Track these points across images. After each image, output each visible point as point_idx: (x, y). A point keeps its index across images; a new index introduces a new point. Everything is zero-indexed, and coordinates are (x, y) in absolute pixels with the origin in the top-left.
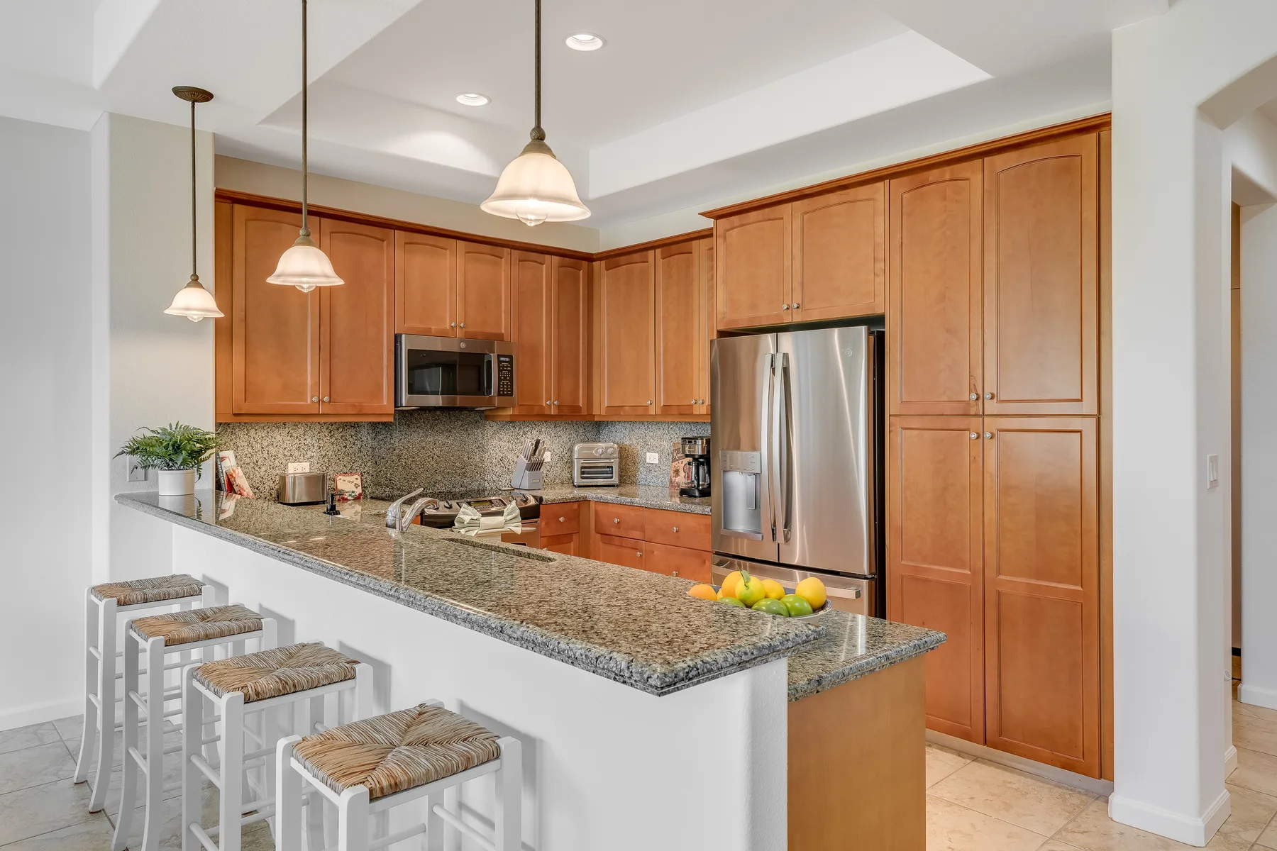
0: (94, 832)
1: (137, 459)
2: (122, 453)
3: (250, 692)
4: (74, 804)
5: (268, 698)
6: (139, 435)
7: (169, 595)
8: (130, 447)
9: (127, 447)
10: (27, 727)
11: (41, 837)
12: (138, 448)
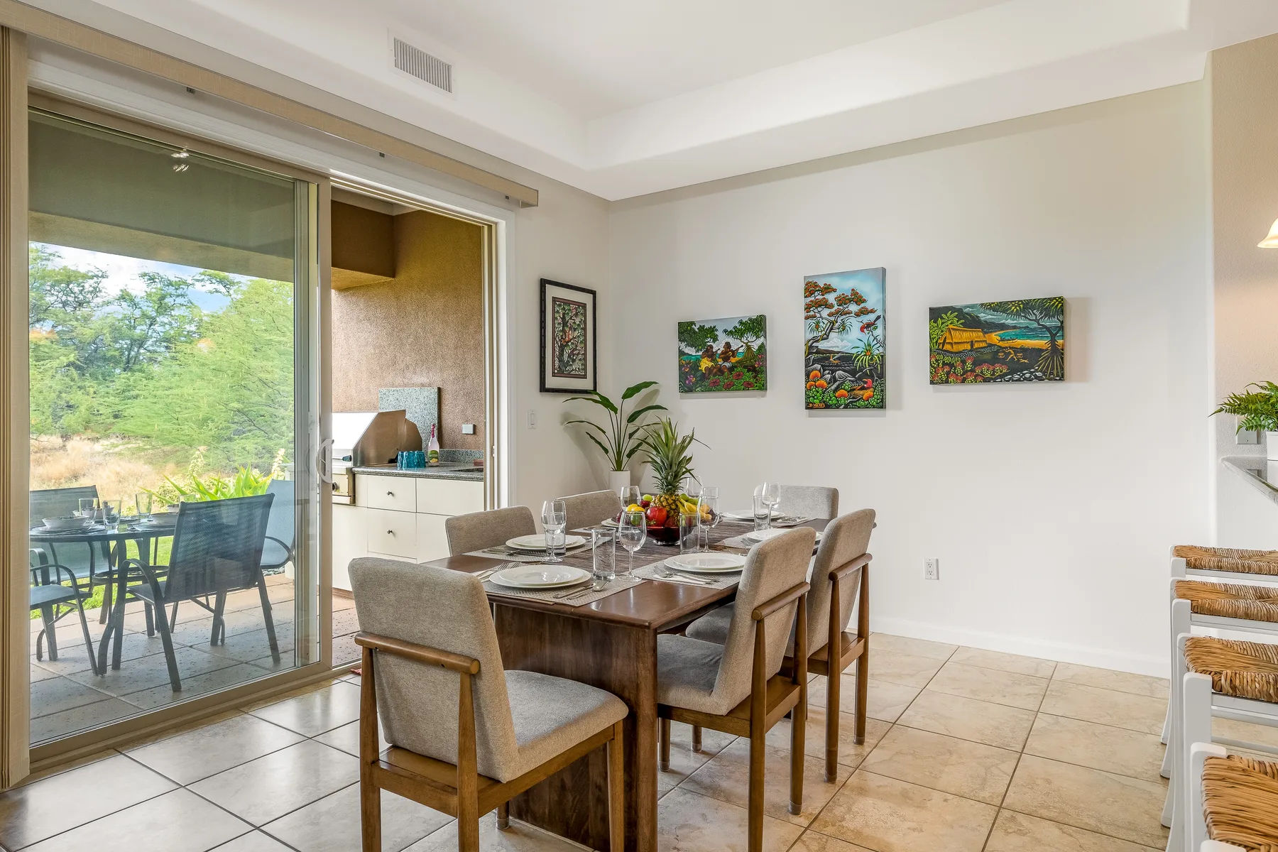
0: (1154, 795)
1: (1238, 419)
2: (1221, 410)
3: (1223, 681)
4: (1150, 760)
5: (1251, 699)
6: (1241, 392)
7: (1249, 568)
8: (1230, 404)
9: (1226, 404)
10: (1146, 676)
11: (1108, 774)
12: (1239, 405)
